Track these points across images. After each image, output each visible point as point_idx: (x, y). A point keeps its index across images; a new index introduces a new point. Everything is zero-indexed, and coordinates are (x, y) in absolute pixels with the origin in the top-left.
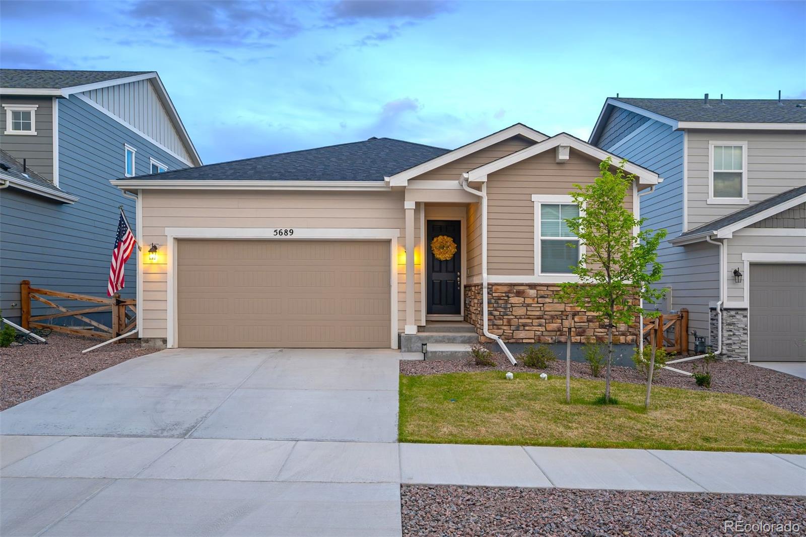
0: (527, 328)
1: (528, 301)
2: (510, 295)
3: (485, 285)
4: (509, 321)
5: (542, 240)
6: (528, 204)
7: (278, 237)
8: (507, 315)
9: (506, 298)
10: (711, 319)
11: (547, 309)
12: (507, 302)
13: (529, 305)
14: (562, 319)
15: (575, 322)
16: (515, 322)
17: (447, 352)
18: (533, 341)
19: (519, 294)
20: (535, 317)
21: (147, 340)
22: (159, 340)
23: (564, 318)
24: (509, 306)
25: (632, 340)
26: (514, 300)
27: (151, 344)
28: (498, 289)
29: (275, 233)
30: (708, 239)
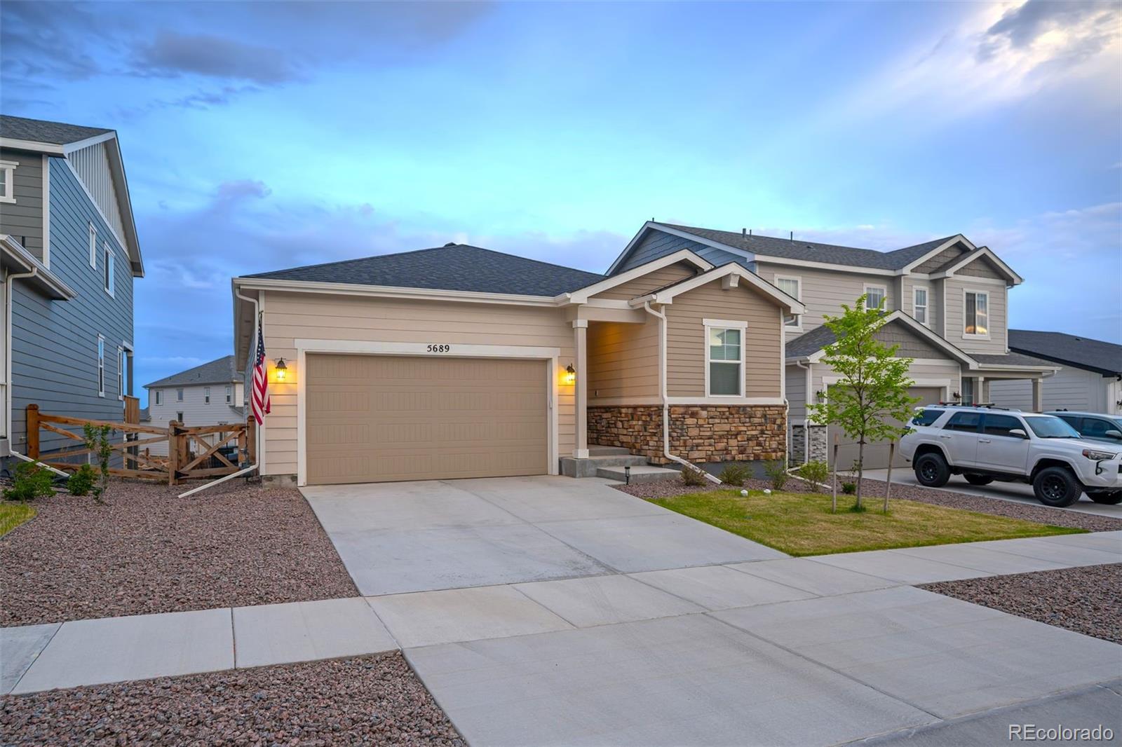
0: (700, 448)
1: (701, 422)
2: (686, 416)
3: (666, 406)
4: (685, 441)
5: (711, 363)
6: (700, 327)
7: (432, 353)
8: (683, 436)
9: (682, 419)
10: (794, 436)
11: (716, 429)
12: (683, 424)
13: (701, 426)
14: (728, 439)
15: (738, 441)
16: (689, 442)
17: (647, 474)
18: (704, 460)
19: (693, 415)
20: (707, 437)
21: (270, 478)
22: (286, 477)
23: (729, 437)
24: (685, 427)
25: (781, 456)
26: (690, 421)
27: (276, 482)
28: (675, 411)
29: (429, 349)
30: (798, 363)
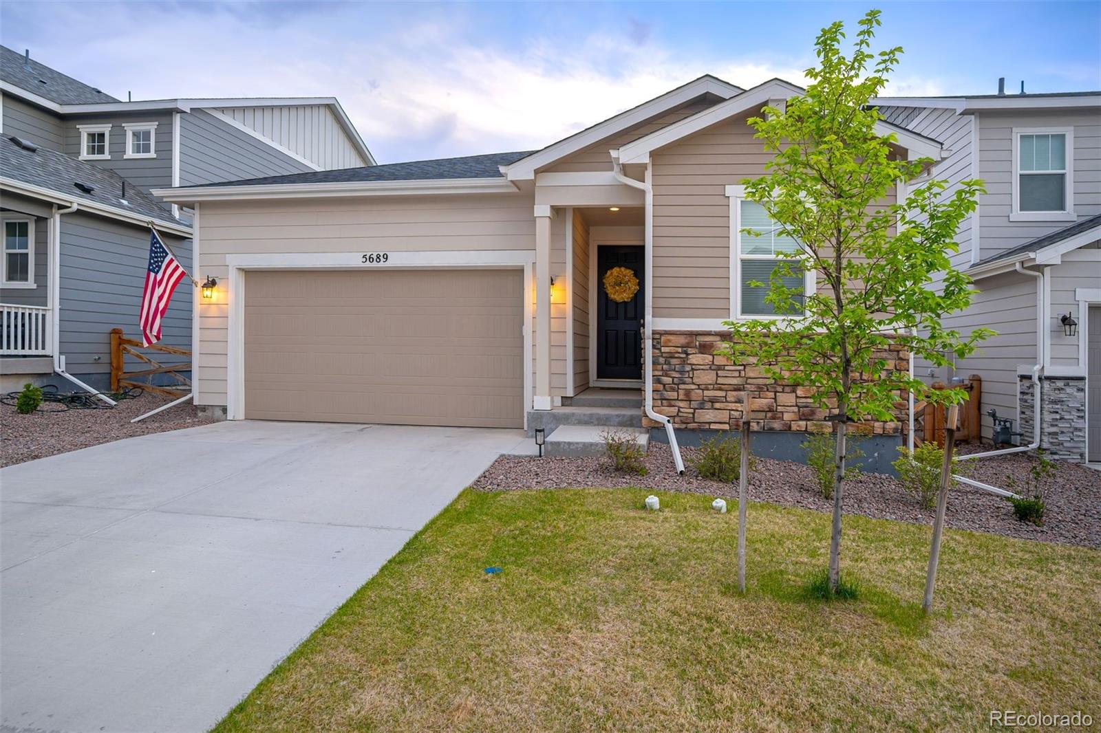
0: (717, 405)
1: (720, 361)
2: (690, 350)
3: (649, 333)
4: (688, 393)
5: (743, 261)
6: (720, 201)
7: (368, 264)
8: (684, 383)
9: (684, 356)
10: (1021, 393)
11: (752, 375)
12: (684, 362)
13: (720, 368)
14: (776, 392)
15: (797, 397)
16: (697, 394)
17: (577, 443)
18: (726, 427)
19: (705, 348)
20: (731, 387)
21: (204, 408)
22: (217, 409)
23: (780, 389)
24: (688, 368)
25: (896, 430)
26: (697, 359)
27: (209, 413)
28: (670, 341)
29: (364, 260)
30: (1018, 267)
